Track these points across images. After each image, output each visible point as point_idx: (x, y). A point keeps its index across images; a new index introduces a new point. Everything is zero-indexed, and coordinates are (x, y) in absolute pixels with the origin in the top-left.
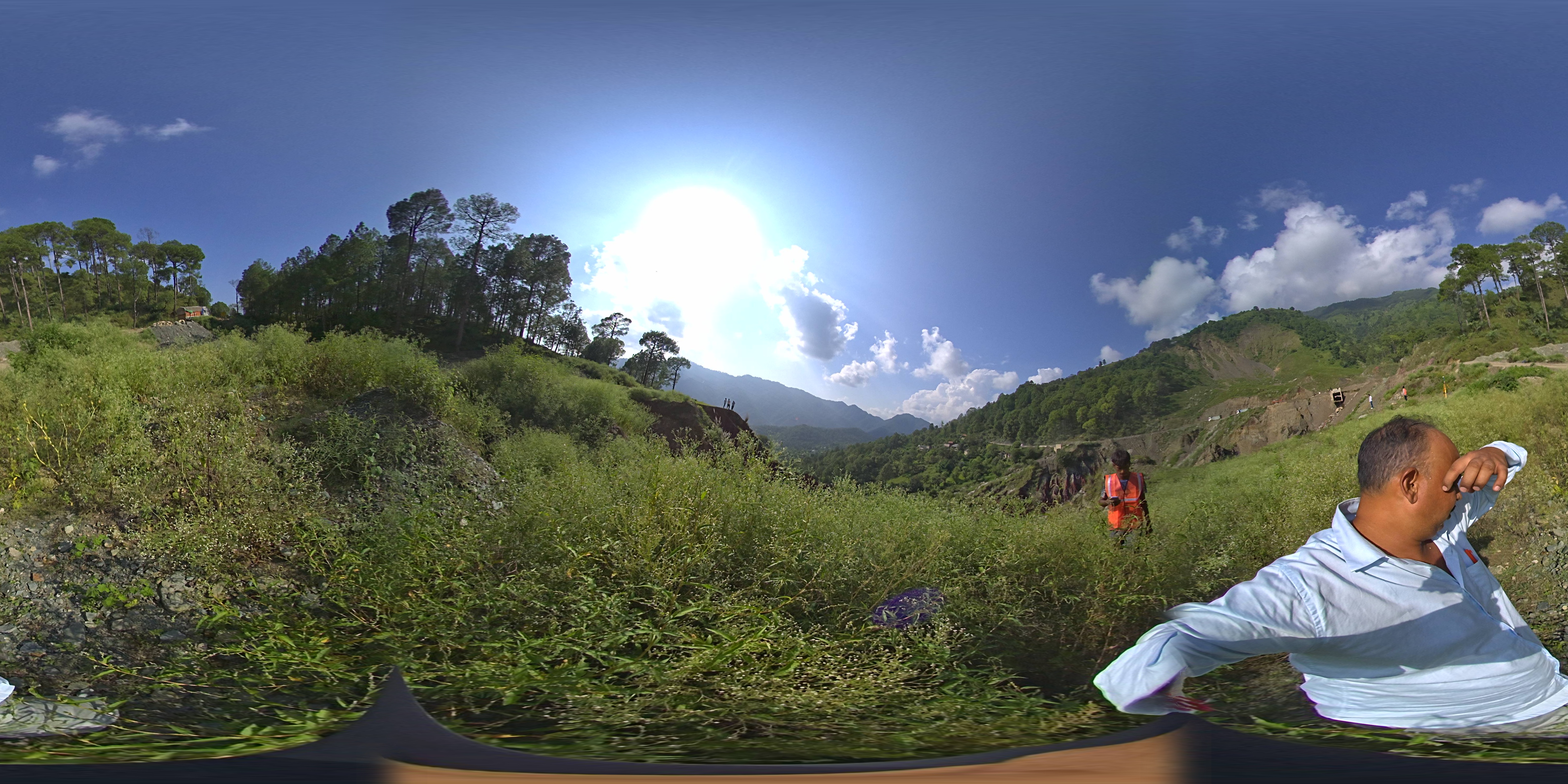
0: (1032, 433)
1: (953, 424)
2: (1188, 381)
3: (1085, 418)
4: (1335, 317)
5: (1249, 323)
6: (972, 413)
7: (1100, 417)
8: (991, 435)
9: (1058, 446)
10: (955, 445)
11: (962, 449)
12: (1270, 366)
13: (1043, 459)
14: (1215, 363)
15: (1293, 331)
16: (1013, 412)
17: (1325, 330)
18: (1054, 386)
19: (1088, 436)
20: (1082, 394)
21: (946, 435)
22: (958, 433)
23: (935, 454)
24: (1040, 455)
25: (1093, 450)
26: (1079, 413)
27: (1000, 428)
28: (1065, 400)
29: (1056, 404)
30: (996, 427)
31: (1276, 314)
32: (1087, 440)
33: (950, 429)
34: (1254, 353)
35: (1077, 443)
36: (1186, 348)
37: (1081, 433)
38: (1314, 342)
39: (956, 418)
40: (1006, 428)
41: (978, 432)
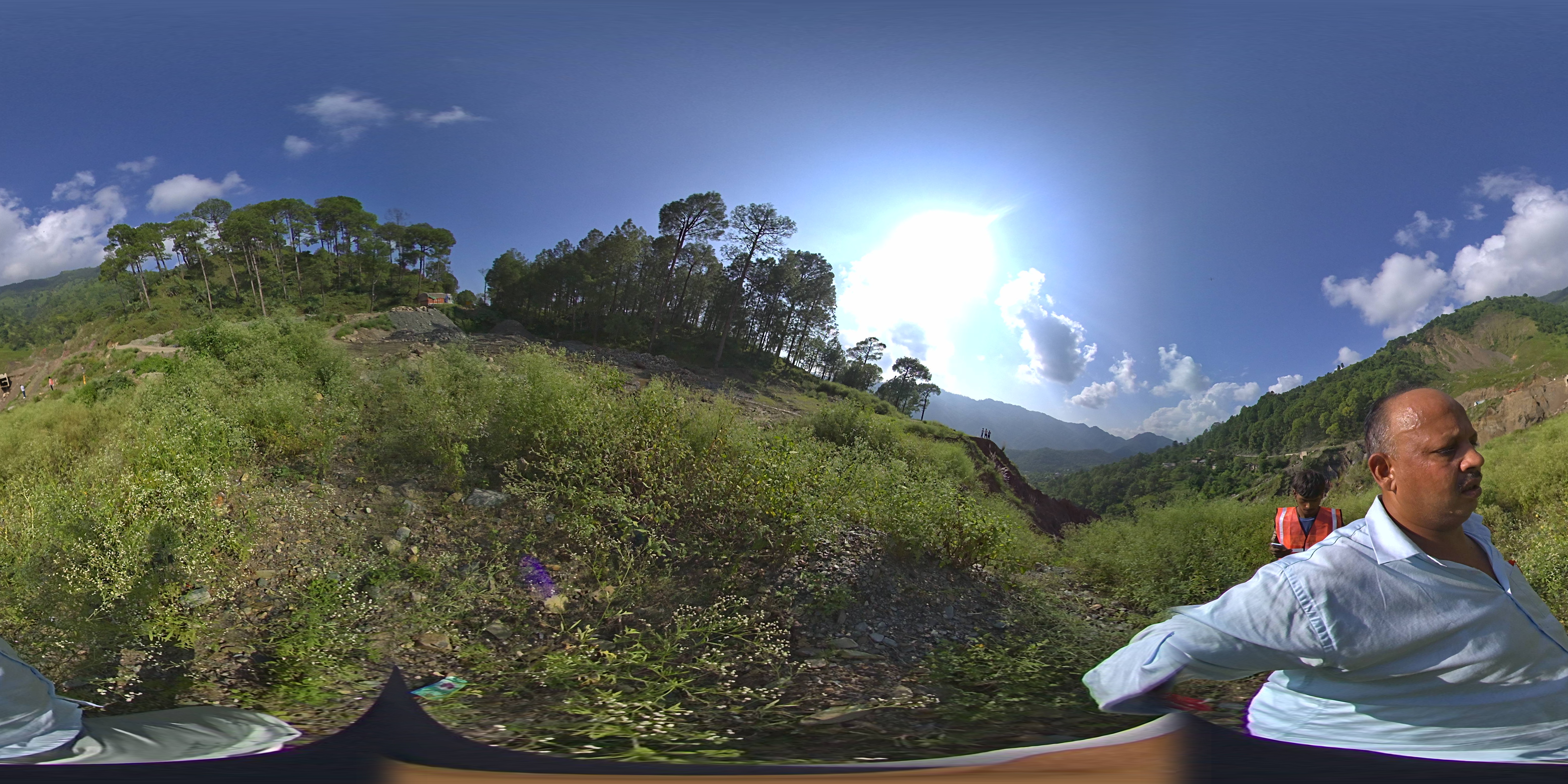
0: (1277, 442)
1: (1199, 440)
2: (1426, 376)
3: (1328, 423)
5: (1482, 314)
6: (1216, 427)
7: (1342, 421)
8: (1237, 448)
9: (1304, 454)
10: (1203, 461)
11: (1210, 464)
12: (1507, 355)
13: (1290, 467)
14: (1451, 357)
15: (1529, 318)
16: (1256, 424)
17: (1559, 314)
18: (1294, 394)
19: (1333, 441)
20: (1322, 399)
21: (1192, 451)
22: (1205, 448)
23: (1182, 471)
24: (1286, 464)
25: (1339, 454)
26: (1321, 418)
27: (1245, 440)
28: (1306, 408)
29: (1298, 413)
30: (1242, 440)
31: (1509, 302)
32: (1331, 445)
33: (1196, 445)
34: (1490, 343)
35: (1322, 448)
36: (1421, 344)
37: (1325, 439)
38: (1550, 327)
39: (1202, 433)
40: (1251, 439)
41: (1224, 446)
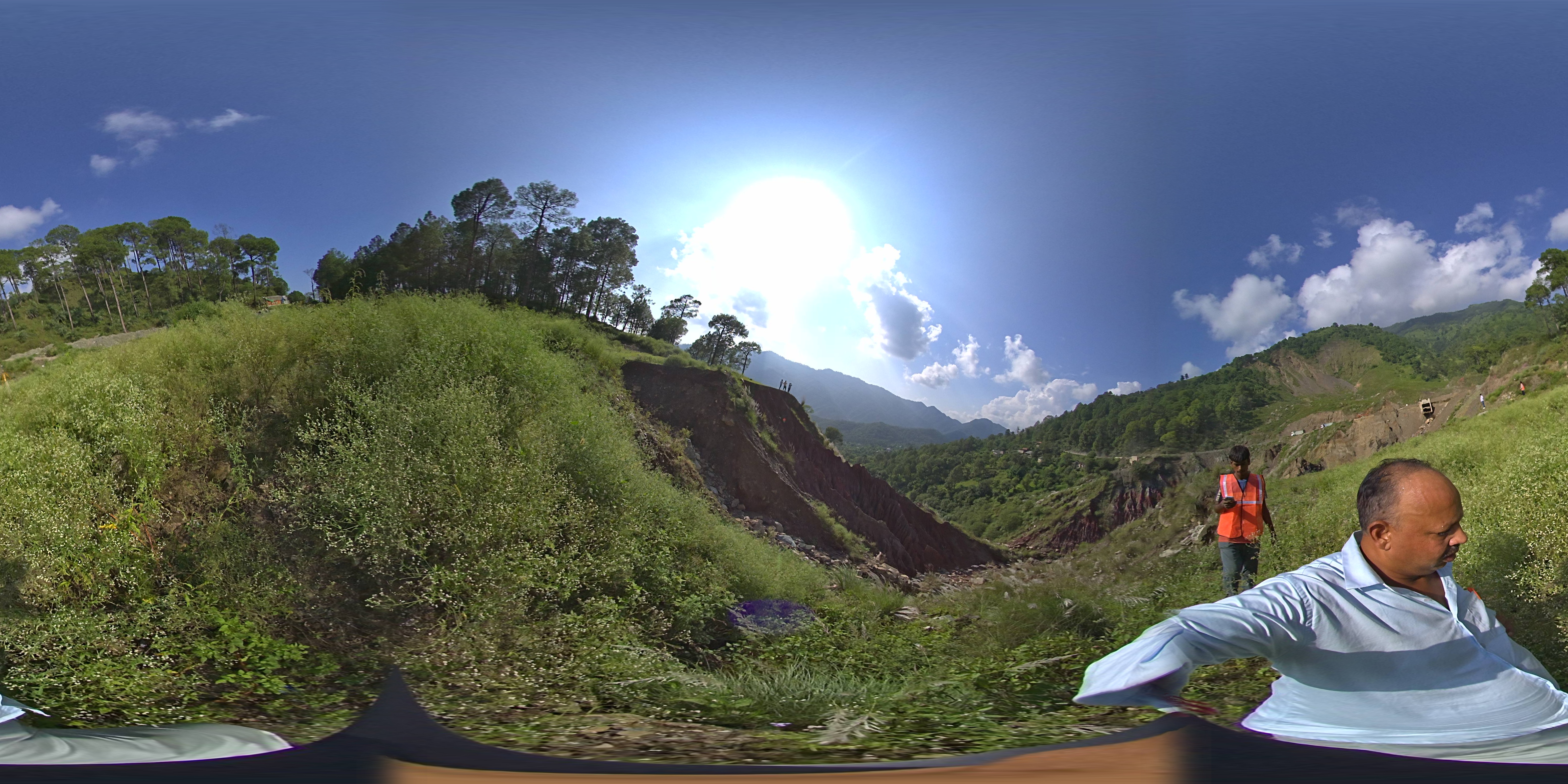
0: (1108, 444)
1: (1029, 431)
2: (1268, 396)
3: (1164, 430)
4: (1413, 333)
5: (1329, 340)
6: (1049, 421)
7: (1180, 430)
8: (1067, 444)
9: (1135, 458)
10: (1030, 452)
11: (1036, 456)
12: (1351, 382)
13: (1118, 470)
14: (1295, 380)
15: (1373, 347)
16: (1089, 422)
17: (1404, 345)
18: (1133, 398)
19: (1166, 449)
20: (1161, 406)
21: (1021, 441)
22: (1033, 440)
23: (1008, 460)
24: (1115, 466)
25: (1172, 464)
26: (1157, 425)
27: (1076, 437)
28: (1143, 412)
29: (1134, 416)
30: (1072, 436)
31: (1355, 330)
32: (1165, 453)
33: (1026, 435)
34: (1334, 370)
35: (1154, 455)
36: (1266, 364)
37: (1158, 446)
38: (1394, 357)
39: (1033, 425)
40: (1082, 437)
41: (1054, 440)
